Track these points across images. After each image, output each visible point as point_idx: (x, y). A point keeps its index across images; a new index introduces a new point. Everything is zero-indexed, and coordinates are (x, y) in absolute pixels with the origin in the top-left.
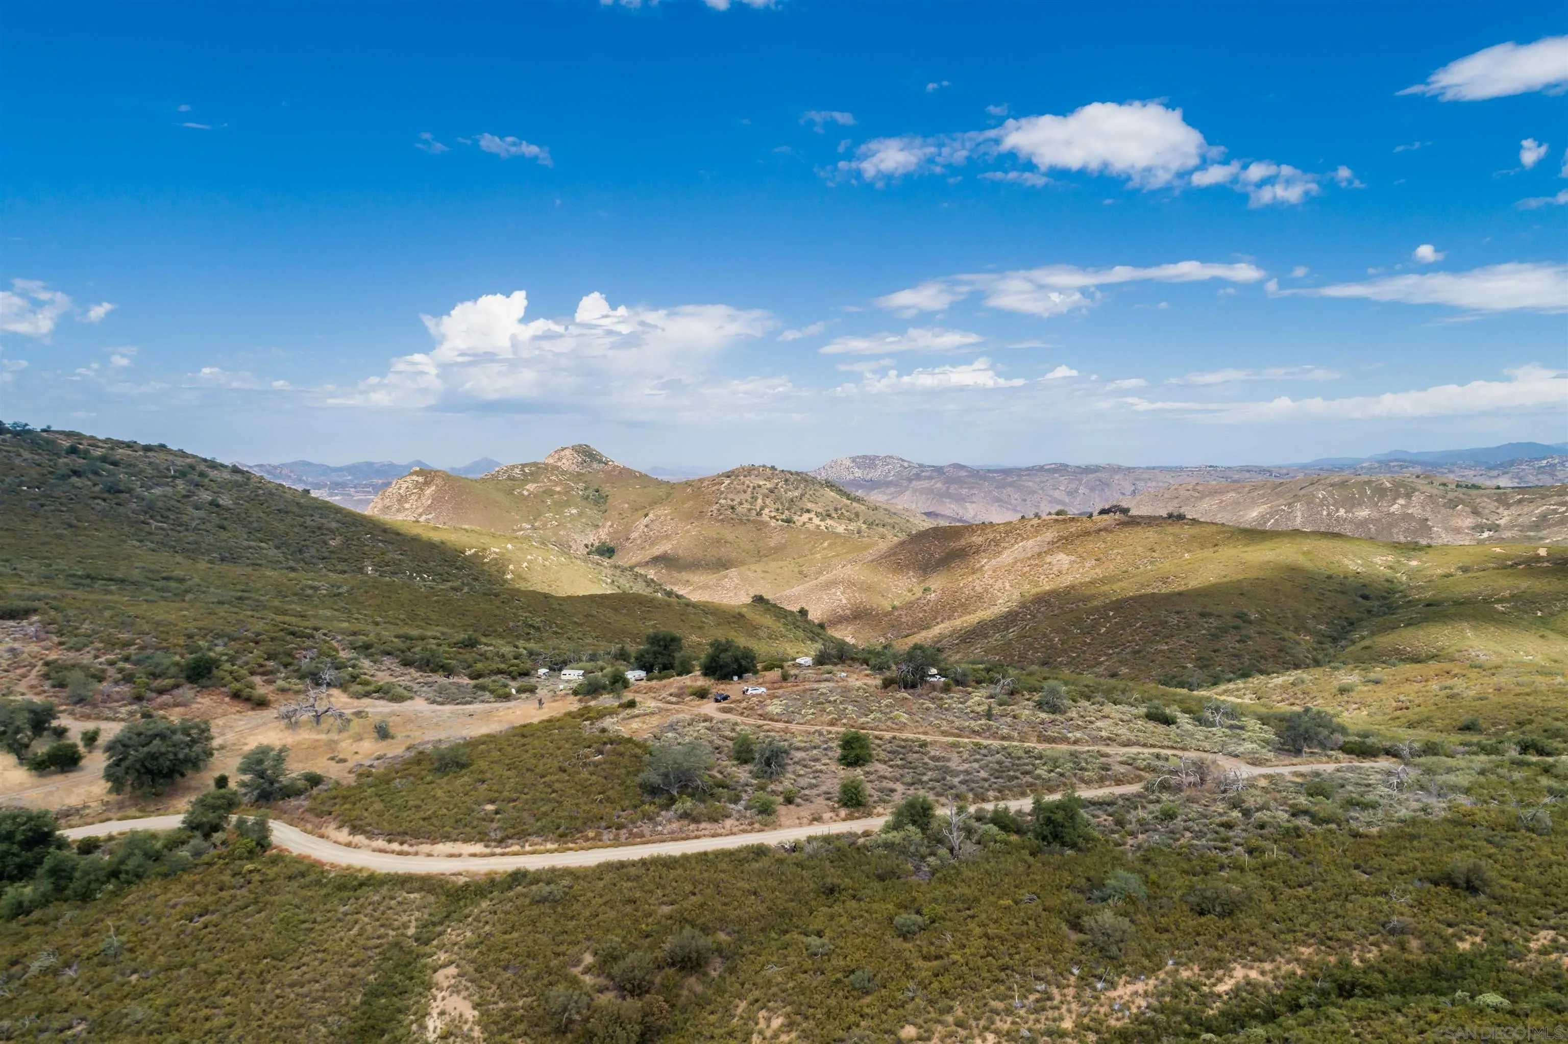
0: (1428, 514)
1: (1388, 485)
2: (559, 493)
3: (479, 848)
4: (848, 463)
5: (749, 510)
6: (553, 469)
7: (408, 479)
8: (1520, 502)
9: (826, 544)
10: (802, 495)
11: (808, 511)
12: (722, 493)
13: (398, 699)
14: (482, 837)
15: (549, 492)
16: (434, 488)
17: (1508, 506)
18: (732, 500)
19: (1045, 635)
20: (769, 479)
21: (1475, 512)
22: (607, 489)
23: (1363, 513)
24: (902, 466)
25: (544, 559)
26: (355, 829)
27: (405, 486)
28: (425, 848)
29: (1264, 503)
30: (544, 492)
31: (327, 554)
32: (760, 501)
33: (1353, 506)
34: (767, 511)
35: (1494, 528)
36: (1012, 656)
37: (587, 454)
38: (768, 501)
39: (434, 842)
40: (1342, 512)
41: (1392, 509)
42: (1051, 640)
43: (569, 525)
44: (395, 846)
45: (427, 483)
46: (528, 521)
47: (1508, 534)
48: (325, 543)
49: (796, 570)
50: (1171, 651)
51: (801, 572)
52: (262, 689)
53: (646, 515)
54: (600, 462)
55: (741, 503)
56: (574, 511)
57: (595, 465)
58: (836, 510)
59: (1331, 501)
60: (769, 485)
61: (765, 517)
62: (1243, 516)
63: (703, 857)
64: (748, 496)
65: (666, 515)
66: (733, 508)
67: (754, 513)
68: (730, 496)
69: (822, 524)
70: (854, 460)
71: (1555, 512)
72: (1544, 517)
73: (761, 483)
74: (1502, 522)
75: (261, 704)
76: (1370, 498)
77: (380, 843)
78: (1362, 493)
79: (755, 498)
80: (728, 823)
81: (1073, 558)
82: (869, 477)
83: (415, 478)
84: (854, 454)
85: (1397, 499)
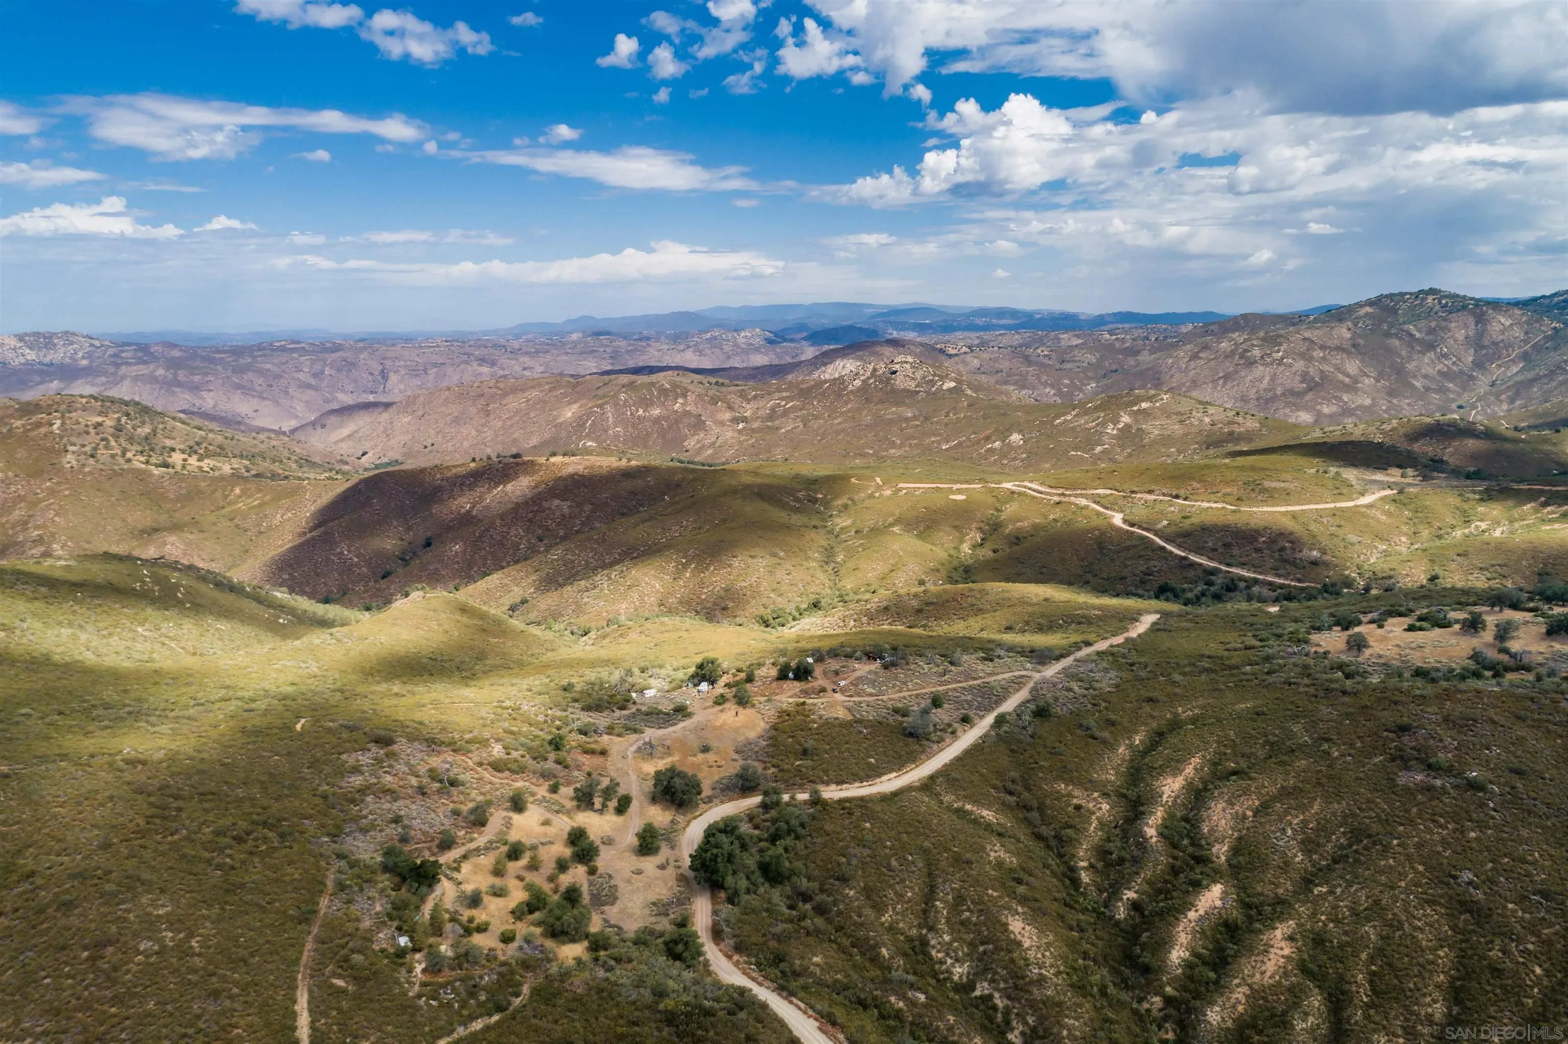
0: (700, 411)
1: (667, 386)
4: (13, 342)
5: (112, 457)
8: (755, 397)
11: (174, 450)
17: (748, 401)
18: (83, 446)
21: (730, 408)
23: (656, 412)
24: (92, 345)
32: (114, 443)
33: (647, 406)
34: (131, 454)
35: (744, 420)
38: (123, 442)
40: (641, 411)
41: (676, 408)
47: (755, 425)
55: (95, 449)
59: (632, 402)
60: (110, 423)
61: (138, 464)
62: (558, 416)
64: (95, 438)
67: (120, 459)
68: (76, 440)
70: (21, 338)
71: (779, 405)
72: (773, 409)
74: (747, 414)
76: (659, 399)
78: (652, 394)
79: (106, 440)
82: (47, 360)
84: (20, 331)
85: (676, 399)
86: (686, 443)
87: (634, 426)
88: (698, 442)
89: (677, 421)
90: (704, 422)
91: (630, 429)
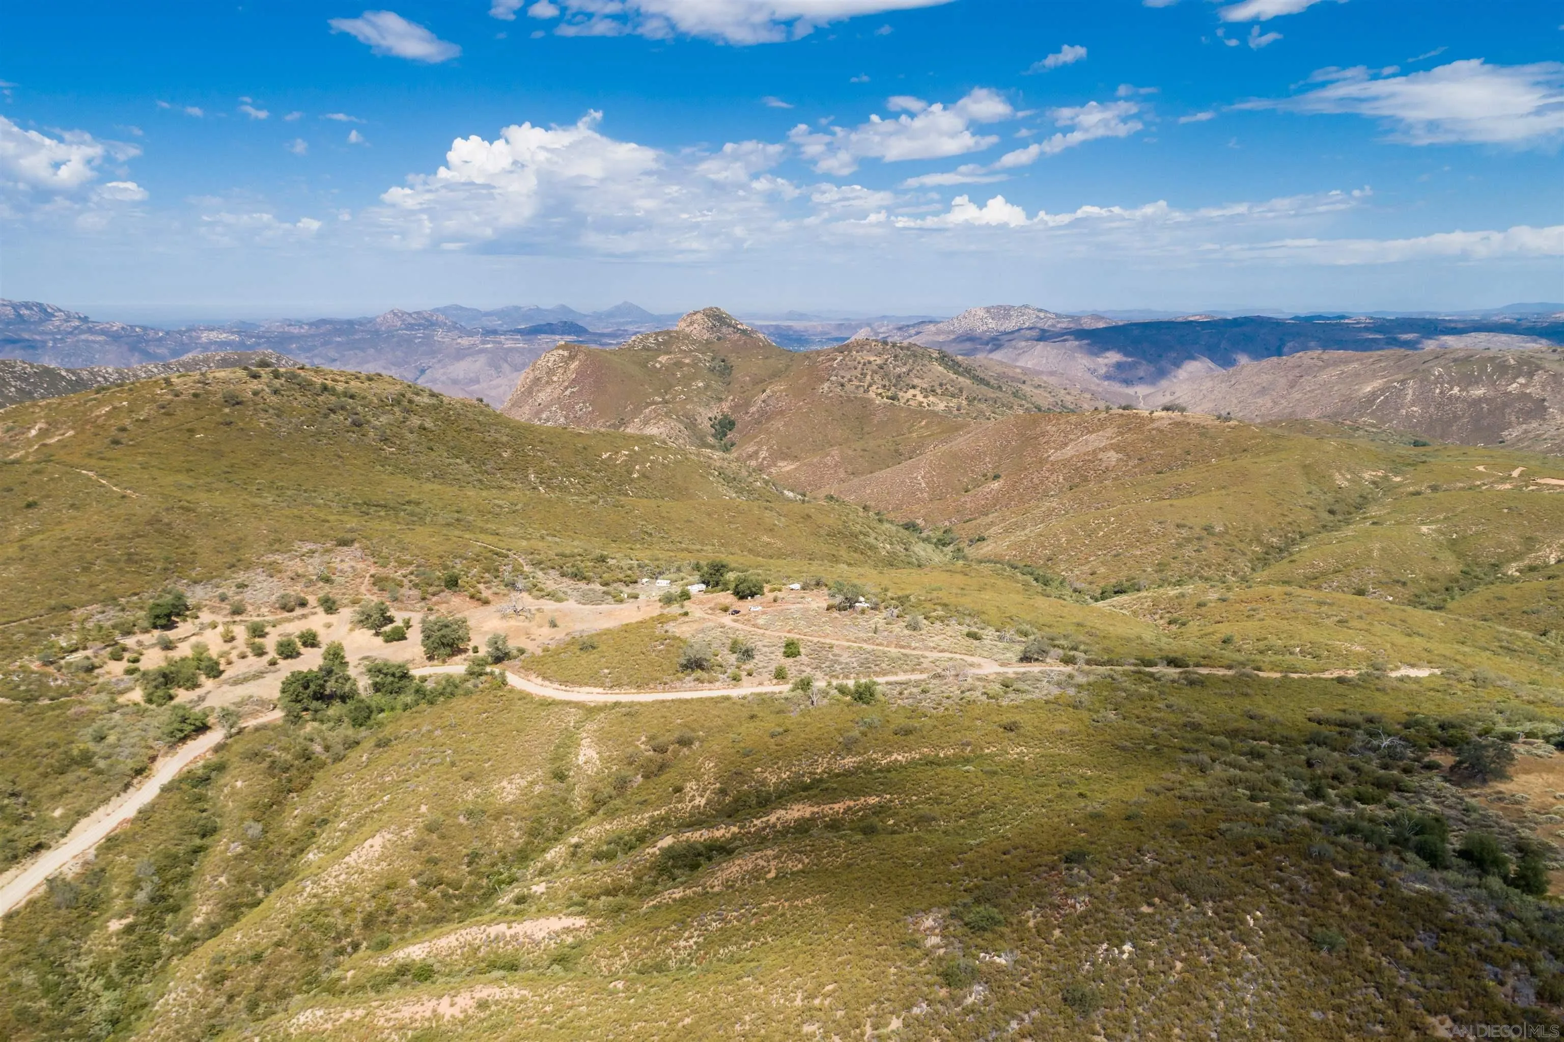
1: (1512, 362)
2: (688, 364)
3: (601, 690)
4: (981, 313)
5: (857, 387)
6: (684, 339)
7: (555, 352)
9: (923, 423)
10: (910, 371)
11: (914, 387)
12: (834, 369)
13: (559, 600)
14: (602, 685)
15: (679, 365)
16: (577, 363)
18: (843, 377)
19: (1055, 535)
20: (879, 355)
22: (733, 359)
23: (1478, 392)
24: (1038, 317)
25: (664, 459)
26: (544, 678)
27: (552, 359)
28: (577, 689)
29: (1383, 377)
30: (675, 364)
31: (502, 466)
32: (868, 377)
33: (1470, 384)
34: (874, 387)
36: (1026, 551)
37: (717, 319)
38: (876, 377)
39: (581, 686)
40: (1456, 390)
41: (1510, 389)
42: (1059, 540)
43: (695, 399)
44: (563, 687)
45: (572, 358)
46: (660, 395)
48: (500, 455)
49: (892, 448)
50: (1141, 556)
51: (896, 451)
52: (486, 594)
53: (764, 391)
54: (729, 326)
55: (850, 380)
56: (701, 384)
57: (724, 329)
58: (941, 385)
59: (1447, 378)
60: (879, 362)
61: (872, 395)
62: (1356, 391)
63: (701, 700)
64: (857, 373)
65: (781, 391)
66: (842, 385)
67: (862, 389)
68: (842, 373)
69: (925, 400)
70: (988, 310)
73: (872, 359)
75: (486, 602)
76: (1490, 376)
77: (556, 685)
78: (1483, 370)
79: (864, 375)
80: (717, 684)
81: (1121, 456)
82: (1002, 328)
83: (561, 352)
84: (988, 305)
85: (1518, 377)
86: (1506, 433)
87: (1439, 406)
88: (1526, 432)
89: (1505, 405)
90: (1545, 409)
91: (1432, 409)
